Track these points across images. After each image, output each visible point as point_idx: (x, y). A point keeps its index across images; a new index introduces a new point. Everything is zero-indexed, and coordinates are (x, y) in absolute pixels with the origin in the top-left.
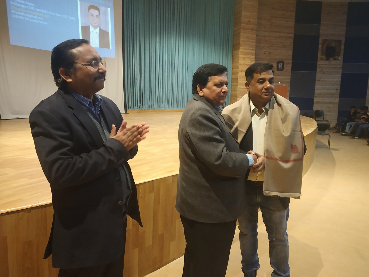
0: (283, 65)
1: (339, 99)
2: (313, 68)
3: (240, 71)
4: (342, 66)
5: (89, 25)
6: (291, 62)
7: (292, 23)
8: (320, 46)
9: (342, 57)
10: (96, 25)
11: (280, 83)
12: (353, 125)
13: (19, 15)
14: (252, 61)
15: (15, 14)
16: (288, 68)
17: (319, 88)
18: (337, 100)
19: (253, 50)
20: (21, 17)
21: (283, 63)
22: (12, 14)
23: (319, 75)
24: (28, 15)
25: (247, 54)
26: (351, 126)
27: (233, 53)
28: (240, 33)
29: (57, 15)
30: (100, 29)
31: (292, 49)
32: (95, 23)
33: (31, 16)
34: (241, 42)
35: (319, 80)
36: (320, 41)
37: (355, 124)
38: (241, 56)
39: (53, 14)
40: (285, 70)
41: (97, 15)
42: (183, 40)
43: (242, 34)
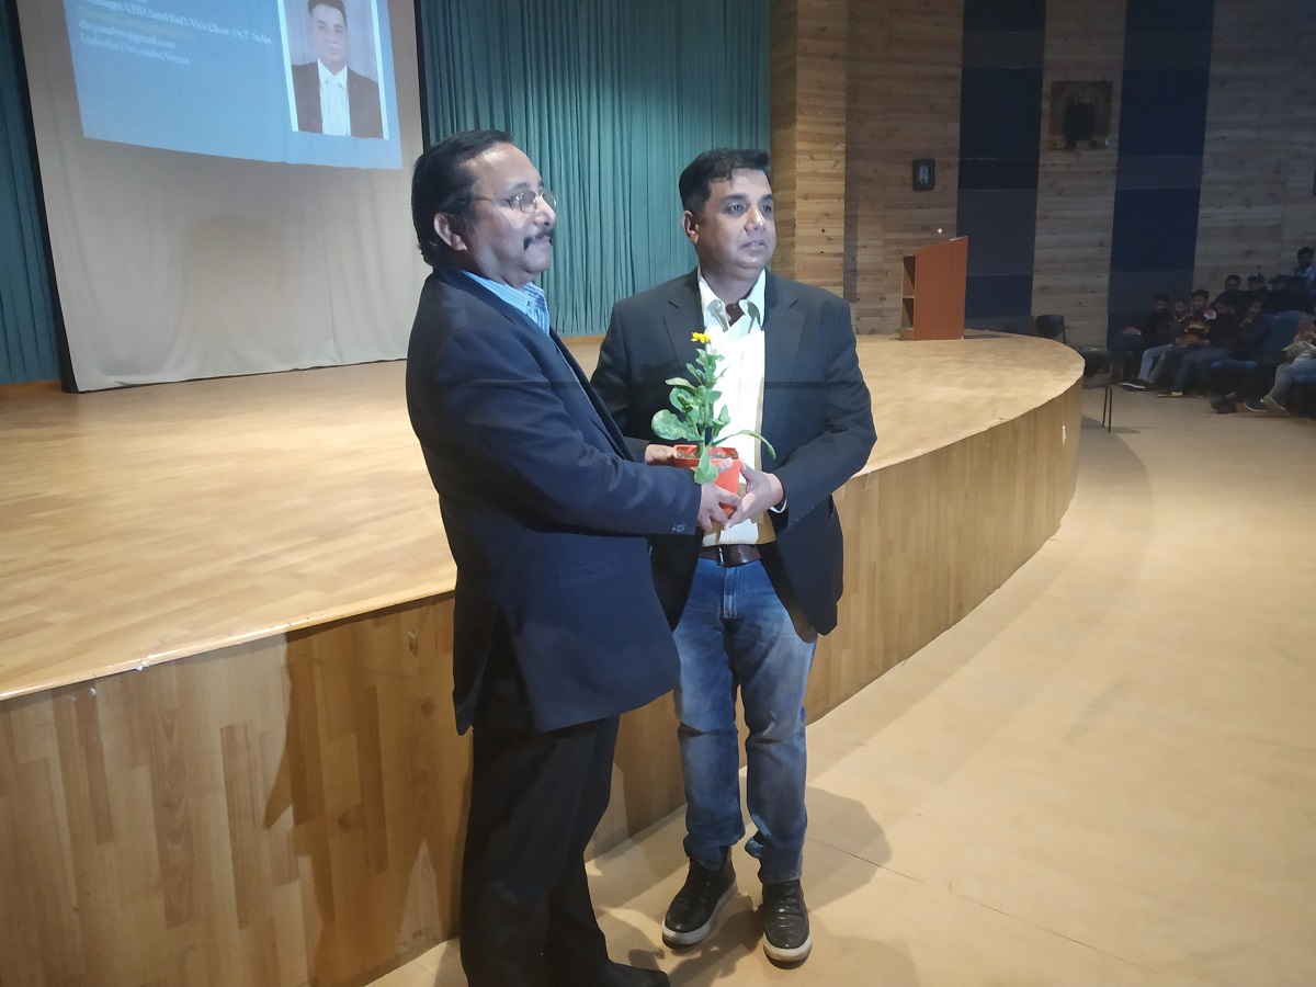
0: (931, 173)
1: (1111, 277)
2: (1026, 176)
3: (800, 197)
4: (1114, 168)
5: (313, 61)
6: (957, 159)
7: (954, 30)
8: (1046, 105)
9: (1115, 136)
10: (337, 58)
11: (940, 231)
12: (1163, 357)
13: (103, 37)
14: (837, 162)
15: (90, 33)
16: (949, 178)
17: (1045, 241)
18: (1105, 279)
19: (838, 124)
20: (108, 44)
21: (931, 164)
22: (82, 34)
23: (1044, 201)
24: (131, 37)
25: (822, 138)
26: (1156, 360)
27: (772, 139)
28: (793, 69)
29: (217, 30)
30: (350, 71)
31: (959, 117)
32: (333, 54)
33: (138, 38)
34: (799, 100)
35: (1047, 218)
36: (1047, 88)
37: (1167, 353)
38: (800, 146)
39: (204, 27)
40: (937, 187)
41: (337, 26)
42: (610, 98)
43: (799, 72)
